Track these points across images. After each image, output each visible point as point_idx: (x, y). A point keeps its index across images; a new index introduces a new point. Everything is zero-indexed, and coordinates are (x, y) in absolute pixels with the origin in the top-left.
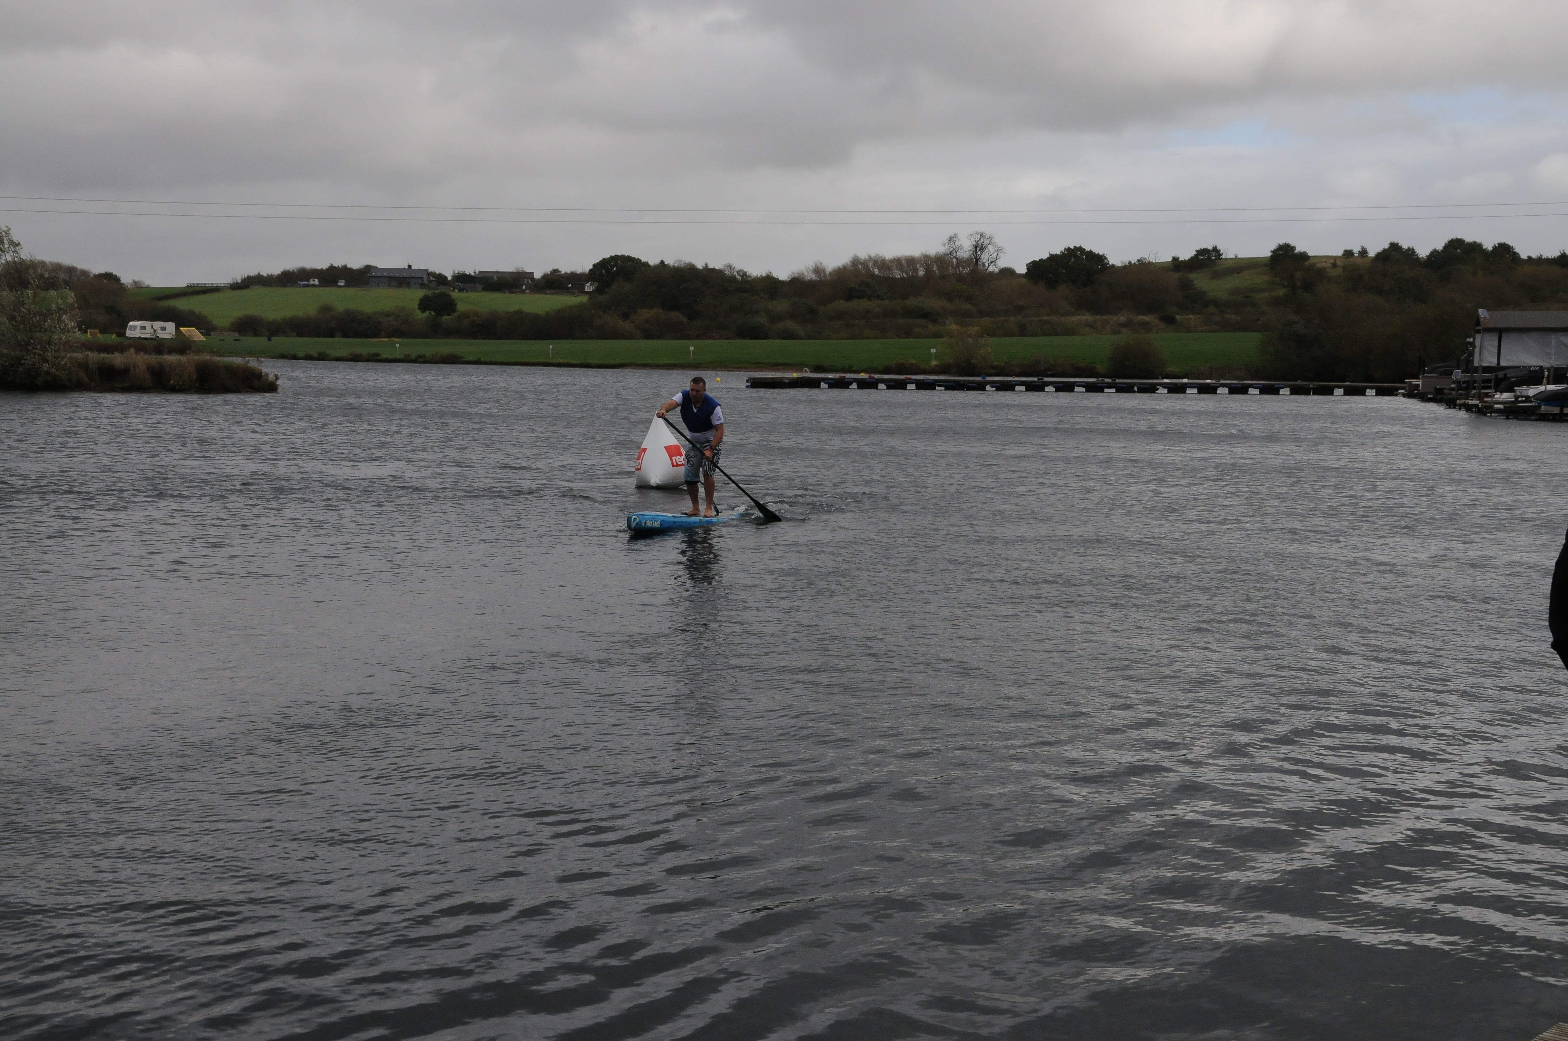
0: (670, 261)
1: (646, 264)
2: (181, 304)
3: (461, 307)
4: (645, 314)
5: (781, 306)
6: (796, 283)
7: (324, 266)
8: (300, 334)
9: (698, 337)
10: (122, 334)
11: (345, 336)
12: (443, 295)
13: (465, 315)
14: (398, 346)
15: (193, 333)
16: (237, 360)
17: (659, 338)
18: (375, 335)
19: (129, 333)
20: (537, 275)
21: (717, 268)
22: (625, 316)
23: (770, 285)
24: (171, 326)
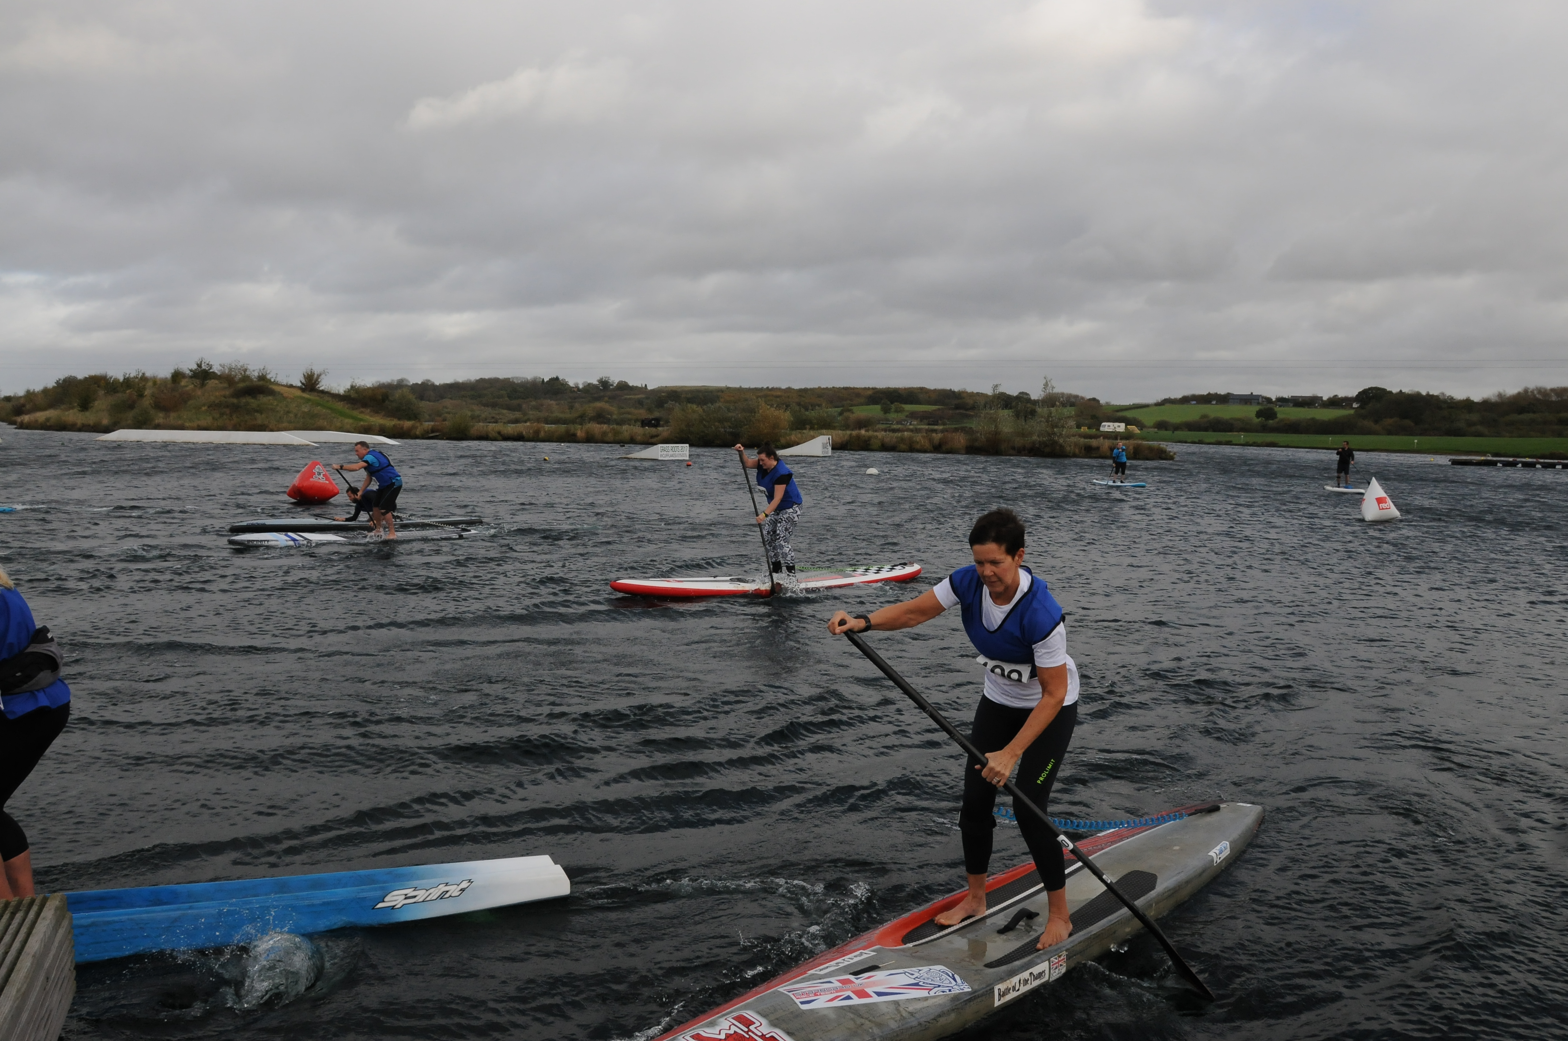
0: (1406, 390)
1: (1390, 392)
2: (1129, 414)
3: (1280, 416)
4: (1388, 422)
5: (1475, 417)
6: (1486, 405)
7: (1205, 393)
8: (1190, 430)
9: (1421, 435)
10: (1098, 429)
11: (1214, 431)
12: (1271, 409)
13: (1282, 420)
14: (1243, 437)
15: (1134, 428)
16: (1154, 443)
17: (1397, 434)
18: (1231, 431)
19: (1102, 429)
20: (1325, 398)
21: (1436, 393)
22: (1376, 422)
23: (1468, 405)
24: (1123, 425)
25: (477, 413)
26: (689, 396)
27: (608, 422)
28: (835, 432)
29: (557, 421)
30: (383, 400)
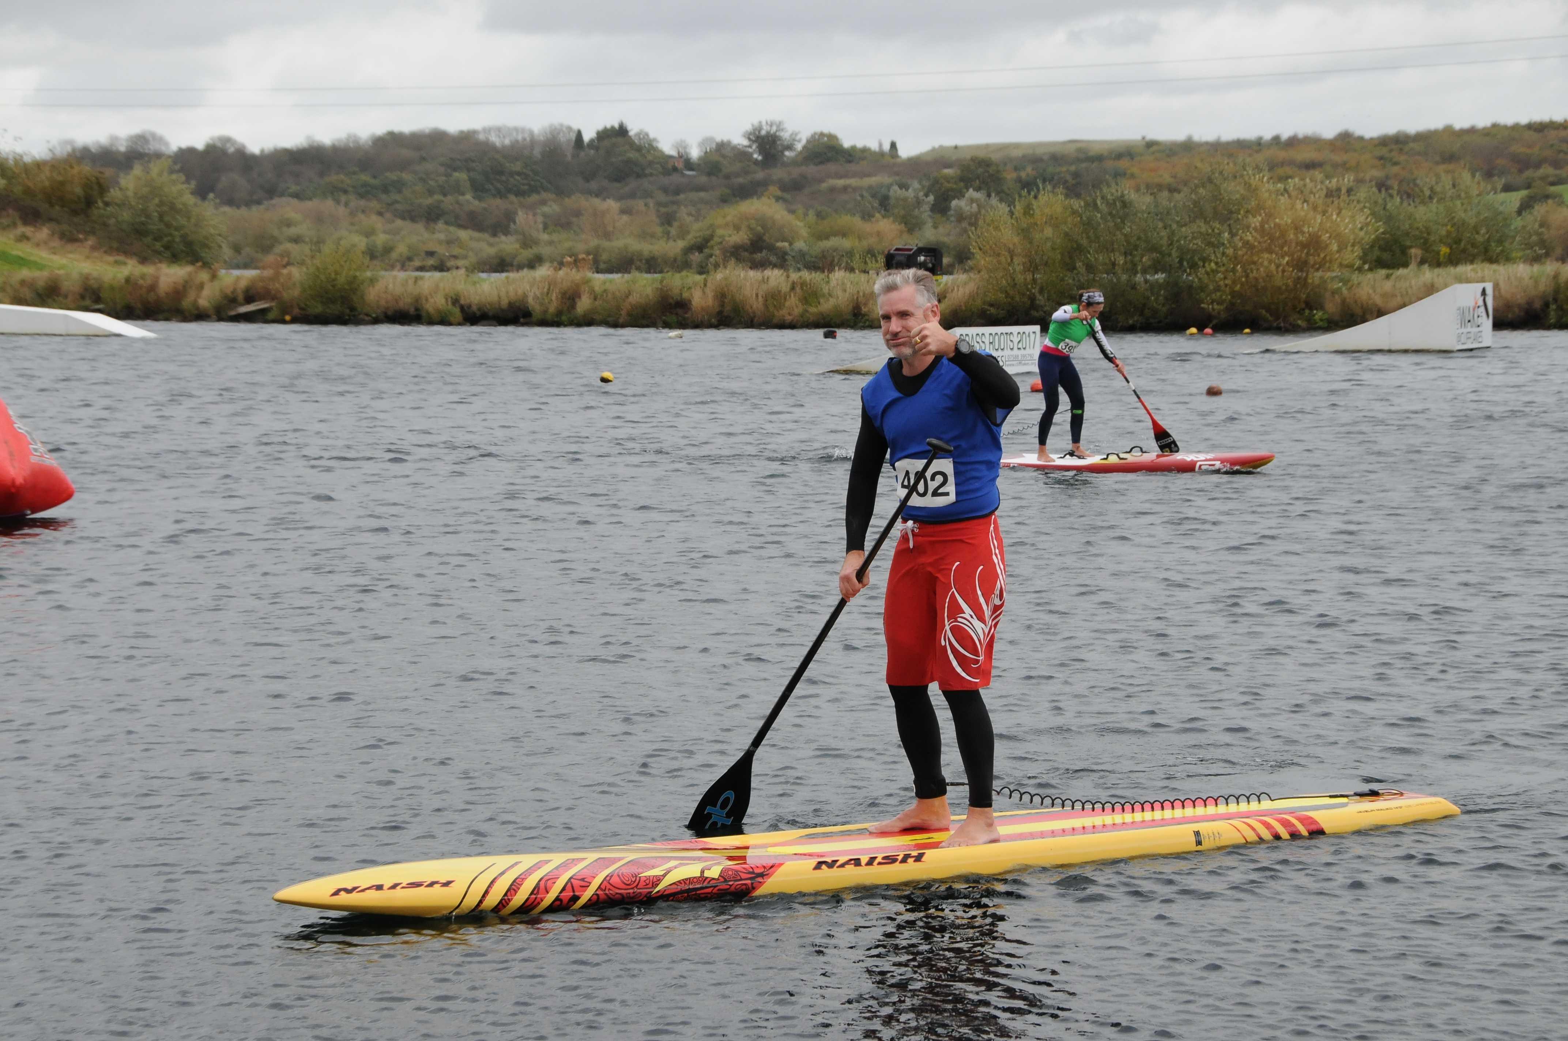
25: (381, 239)
26: (1028, 172)
27: (782, 261)
28: (1502, 271)
29: (624, 264)
30: (89, 202)
